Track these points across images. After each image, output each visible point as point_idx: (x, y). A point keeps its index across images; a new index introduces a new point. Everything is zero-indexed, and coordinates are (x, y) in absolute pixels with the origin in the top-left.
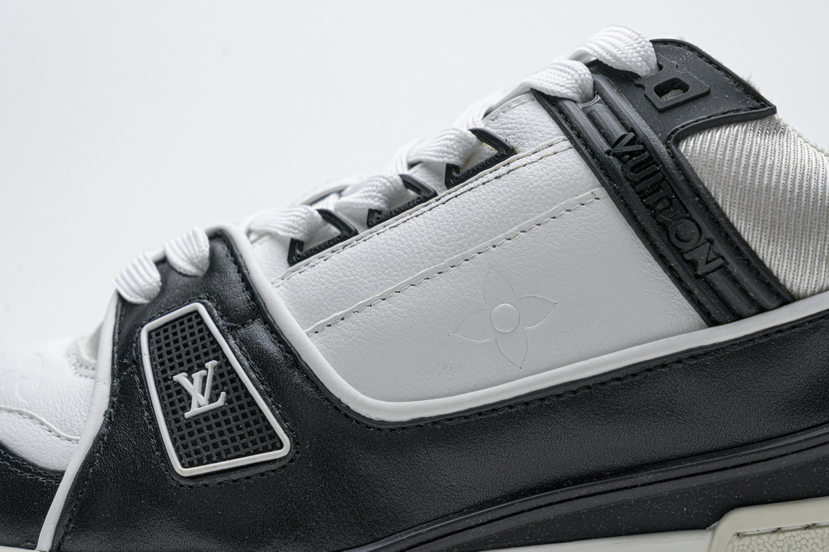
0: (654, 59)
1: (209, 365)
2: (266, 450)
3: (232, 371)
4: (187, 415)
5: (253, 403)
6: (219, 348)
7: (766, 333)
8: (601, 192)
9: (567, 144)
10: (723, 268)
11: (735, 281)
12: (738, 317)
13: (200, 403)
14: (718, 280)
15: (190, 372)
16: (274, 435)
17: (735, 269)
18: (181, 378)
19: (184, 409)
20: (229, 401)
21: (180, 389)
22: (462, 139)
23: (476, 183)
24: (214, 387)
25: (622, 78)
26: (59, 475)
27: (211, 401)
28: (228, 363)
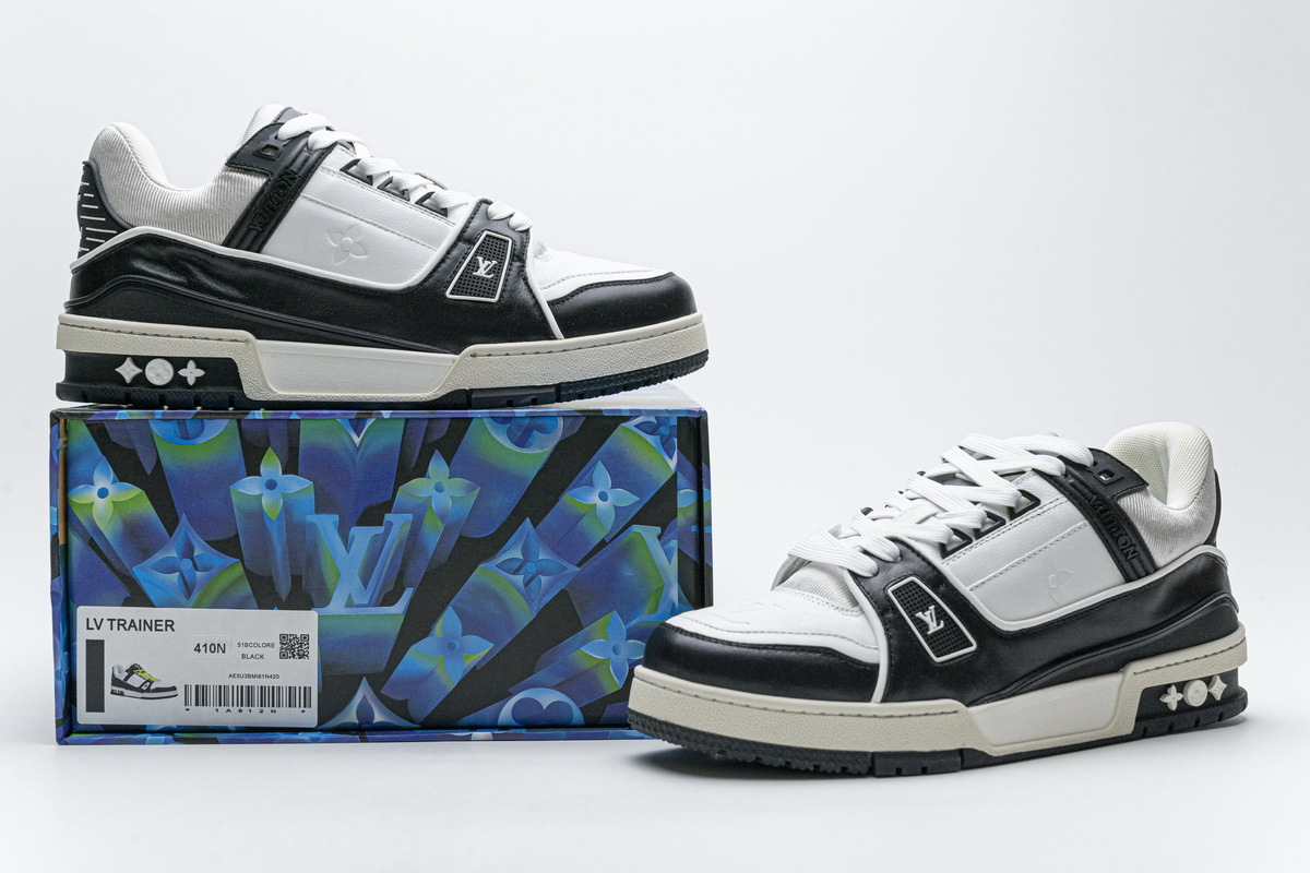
0: (1092, 459)
1: (932, 607)
2: (966, 647)
3: (943, 610)
4: (929, 633)
5: (956, 625)
6: (933, 600)
7: (1149, 584)
8: (1086, 522)
9: (1065, 499)
10: (1138, 557)
11: (1141, 561)
12: (1139, 577)
13: (933, 627)
14: (1135, 561)
15: (923, 611)
16: (968, 640)
17: (1143, 557)
18: (919, 614)
19: (928, 630)
20: (945, 625)
21: (922, 621)
22: (1016, 495)
23: (1028, 517)
24: (937, 619)
25: (1080, 467)
26: (877, 666)
27: (938, 625)
28: (940, 606)
